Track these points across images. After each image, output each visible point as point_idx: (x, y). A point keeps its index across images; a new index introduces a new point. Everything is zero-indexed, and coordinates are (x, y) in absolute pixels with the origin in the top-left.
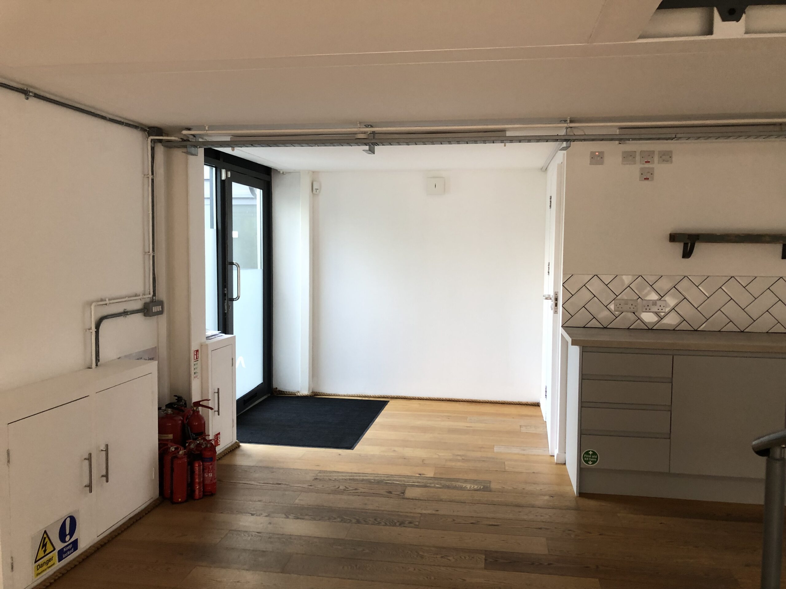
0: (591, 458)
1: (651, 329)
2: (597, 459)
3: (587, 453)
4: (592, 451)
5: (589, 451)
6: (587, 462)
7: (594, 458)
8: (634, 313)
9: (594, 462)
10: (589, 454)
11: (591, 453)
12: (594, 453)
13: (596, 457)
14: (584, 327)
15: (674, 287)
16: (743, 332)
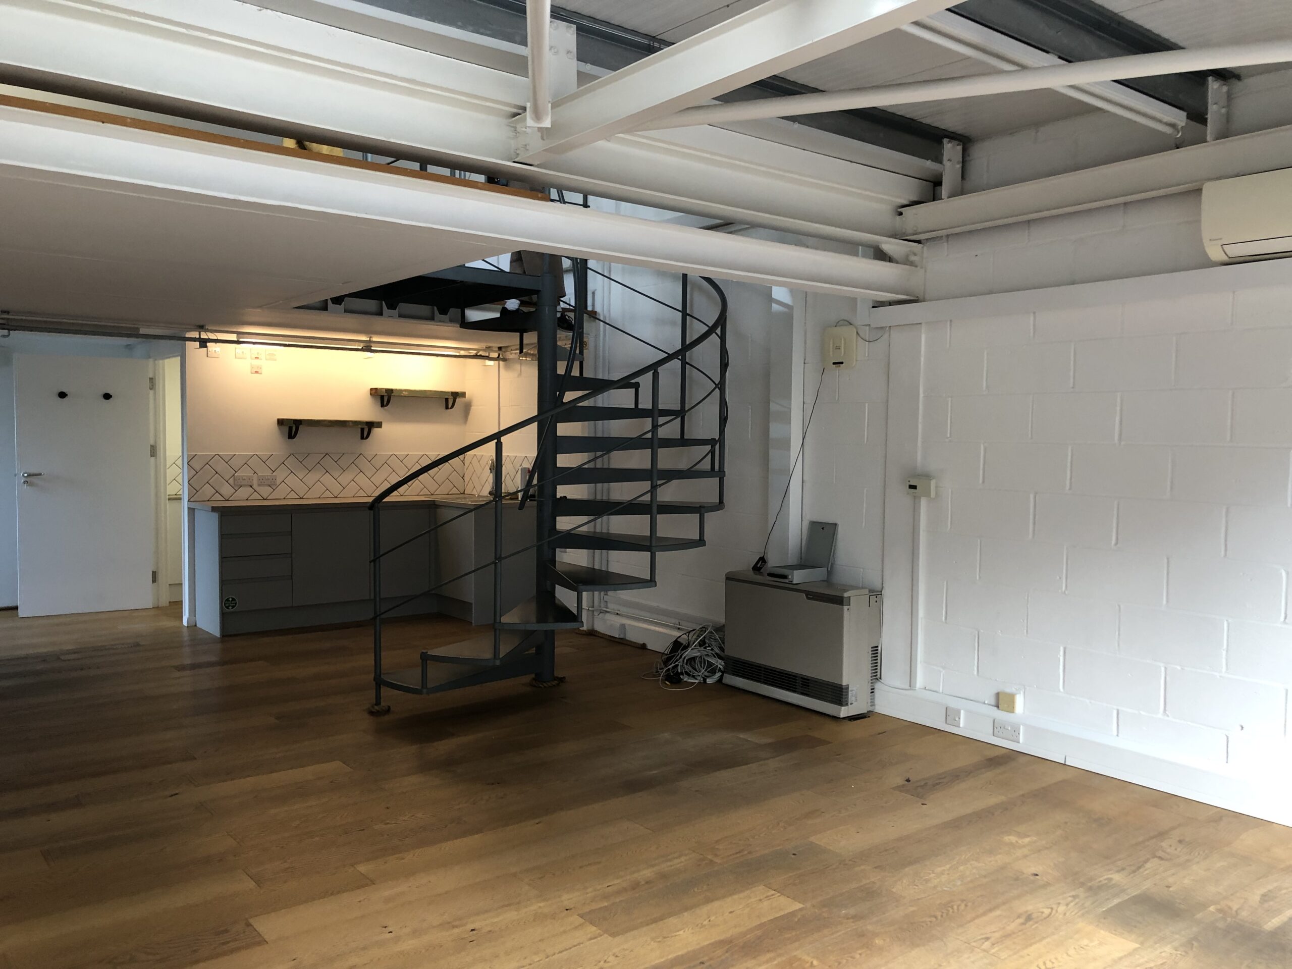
0: (232, 603)
1: (266, 499)
2: (236, 603)
3: (228, 600)
4: (232, 598)
5: (229, 598)
6: (227, 608)
7: (234, 603)
8: (251, 486)
9: (233, 607)
10: (229, 601)
11: (230, 599)
12: (233, 599)
13: (235, 602)
14: (208, 501)
15: (283, 463)
16: (336, 497)
